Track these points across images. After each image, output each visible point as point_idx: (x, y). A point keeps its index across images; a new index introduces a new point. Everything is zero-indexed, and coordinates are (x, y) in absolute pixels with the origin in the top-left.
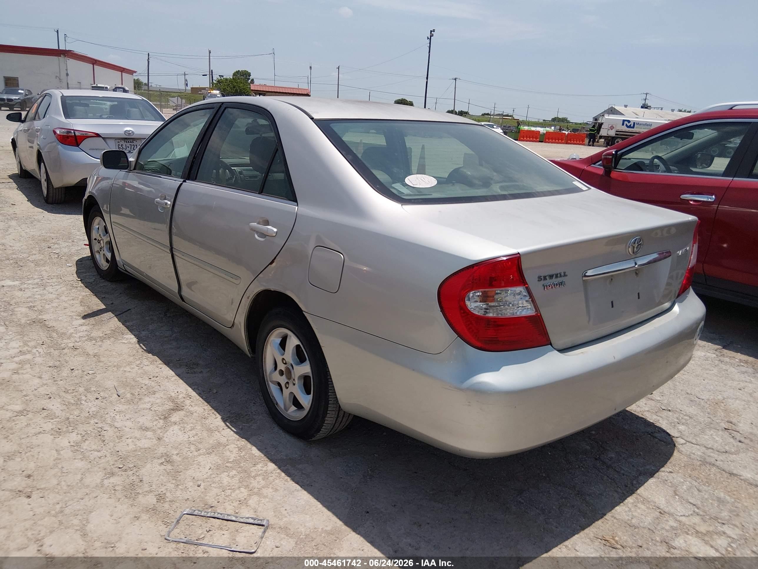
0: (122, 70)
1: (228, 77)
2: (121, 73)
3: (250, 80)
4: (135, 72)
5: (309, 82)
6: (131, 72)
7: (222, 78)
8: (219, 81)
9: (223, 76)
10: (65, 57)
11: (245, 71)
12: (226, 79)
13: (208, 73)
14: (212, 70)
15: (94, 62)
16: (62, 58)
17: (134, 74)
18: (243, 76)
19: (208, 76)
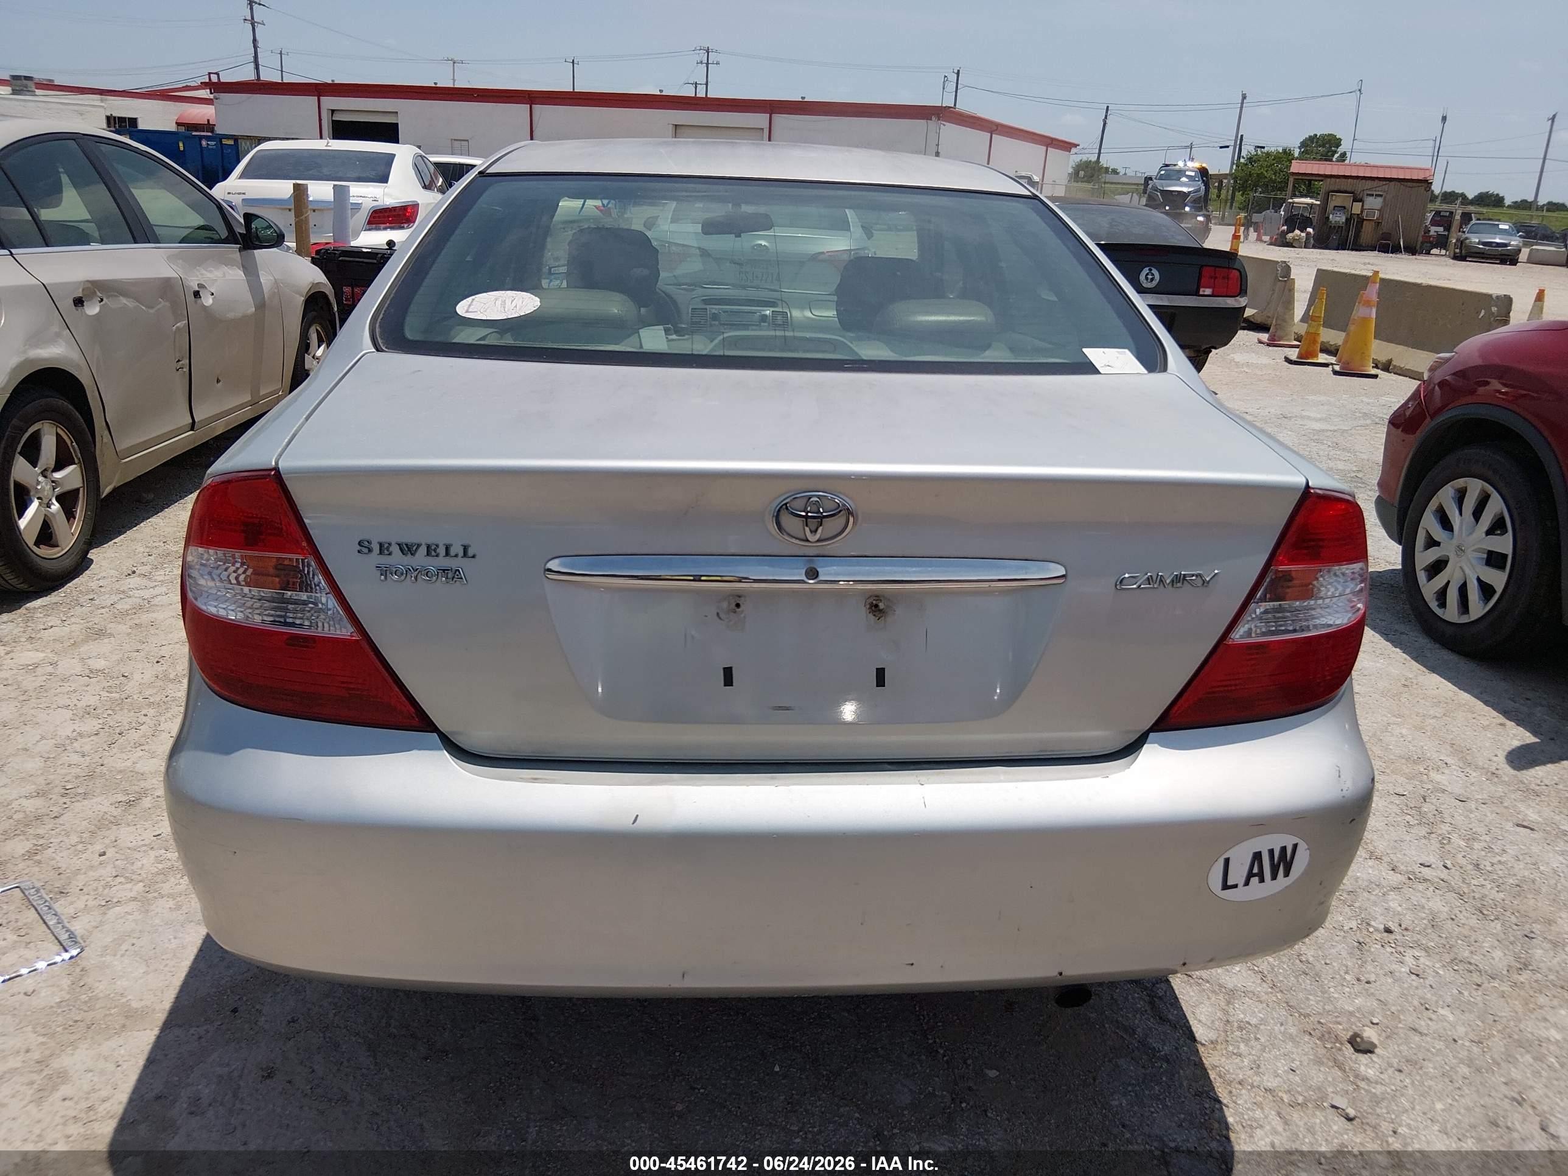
0: (1050, 142)
1: (1273, 149)
2: (1045, 148)
3: (1336, 156)
4: (1076, 146)
5: (1436, 154)
6: (1067, 146)
7: (1259, 153)
8: (1251, 158)
9: (1264, 147)
10: (939, 119)
11: (1330, 135)
12: (1268, 154)
13: (1232, 143)
14: (1242, 136)
15: (994, 128)
16: (933, 124)
17: (1074, 150)
18: (1323, 146)
19: (1231, 148)
